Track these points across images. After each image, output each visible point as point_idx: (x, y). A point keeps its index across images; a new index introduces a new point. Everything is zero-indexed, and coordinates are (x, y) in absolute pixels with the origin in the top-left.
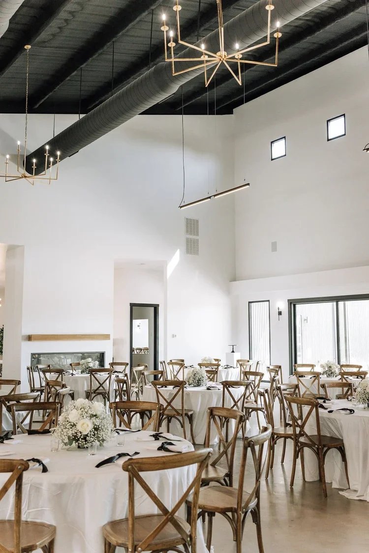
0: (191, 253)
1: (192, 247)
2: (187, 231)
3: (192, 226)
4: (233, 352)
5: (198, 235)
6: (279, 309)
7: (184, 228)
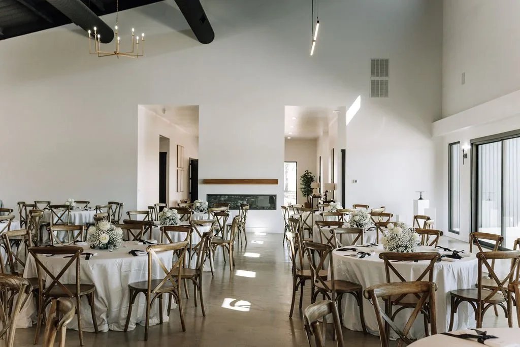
0: (377, 95)
1: (378, 90)
2: (373, 73)
3: (379, 67)
4: (421, 199)
5: (387, 75)
6: (463, 151)
7: (369, 70)
